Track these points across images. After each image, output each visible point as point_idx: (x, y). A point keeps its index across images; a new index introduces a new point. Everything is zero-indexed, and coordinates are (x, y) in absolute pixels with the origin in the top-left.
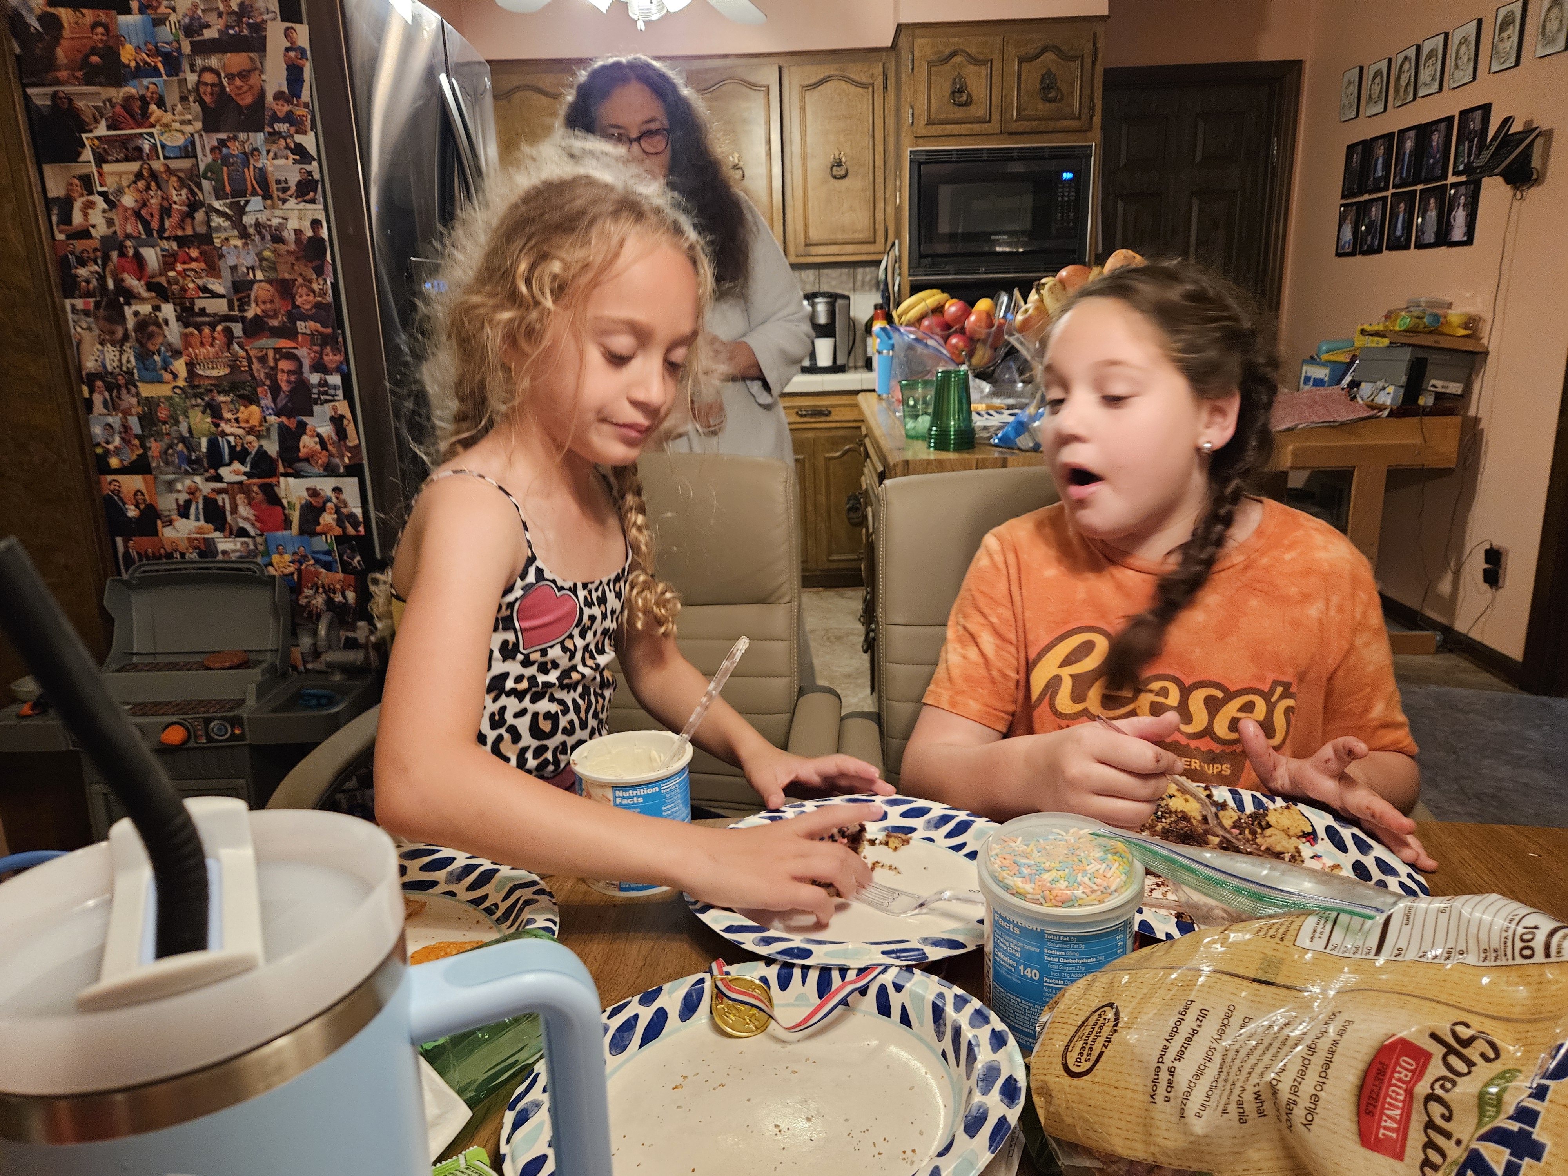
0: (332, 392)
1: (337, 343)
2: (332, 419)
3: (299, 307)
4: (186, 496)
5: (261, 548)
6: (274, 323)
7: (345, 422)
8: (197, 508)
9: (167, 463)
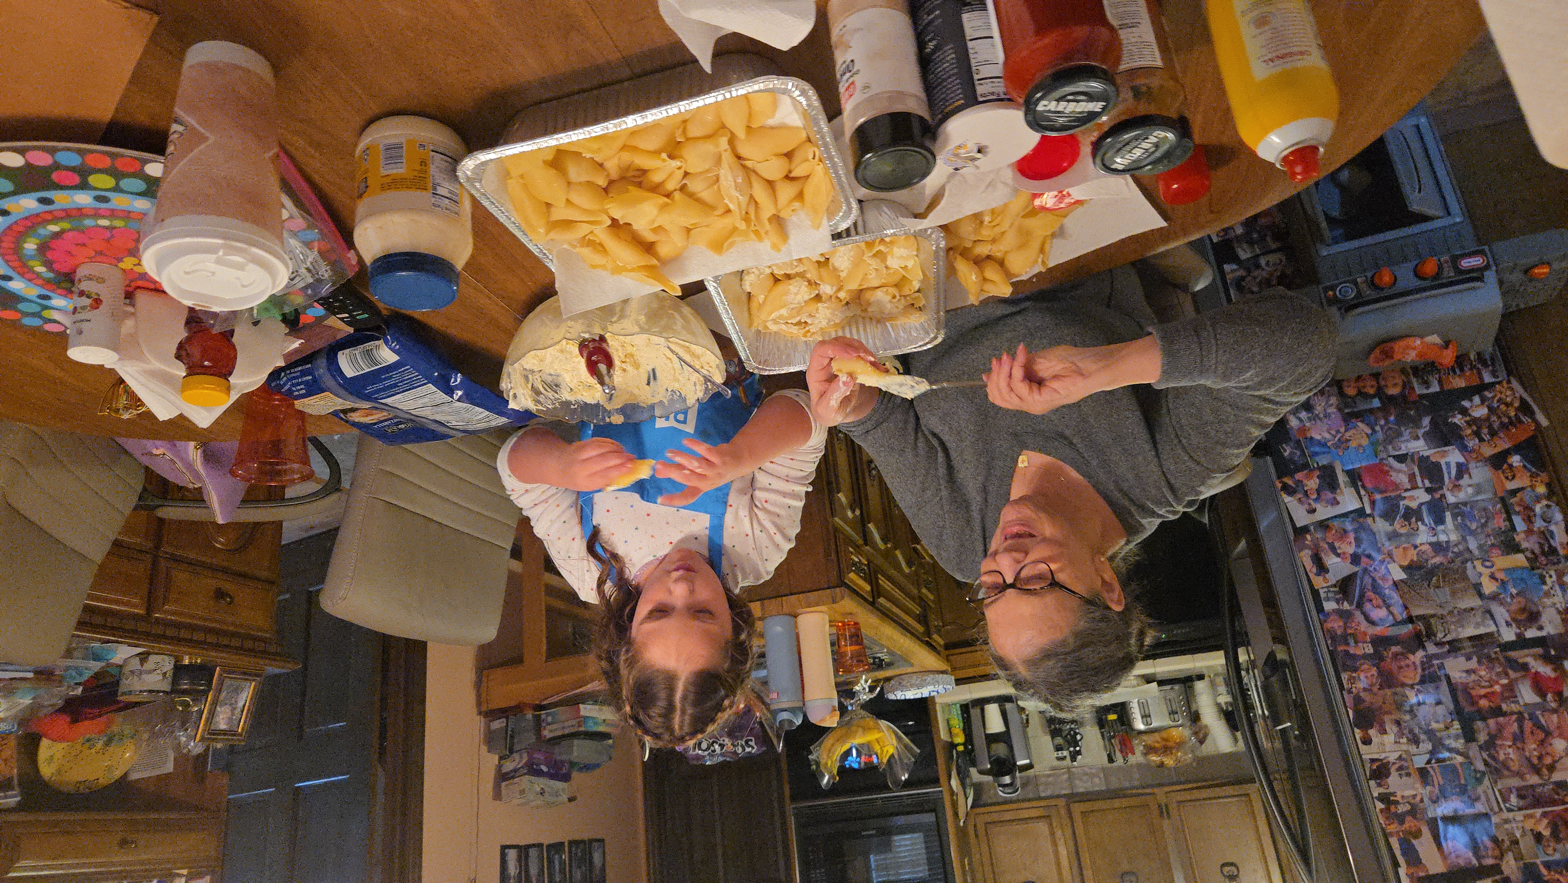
0: (1330, 595)
1: (1332, 638)
2: (1327, 571)
3: (1374, 665)
4: (1461, 482)
5: (1381, 448)
6: (1395, 649)
7: (1314, 570)
8: (1449, 473)
9: (1485, 509)
